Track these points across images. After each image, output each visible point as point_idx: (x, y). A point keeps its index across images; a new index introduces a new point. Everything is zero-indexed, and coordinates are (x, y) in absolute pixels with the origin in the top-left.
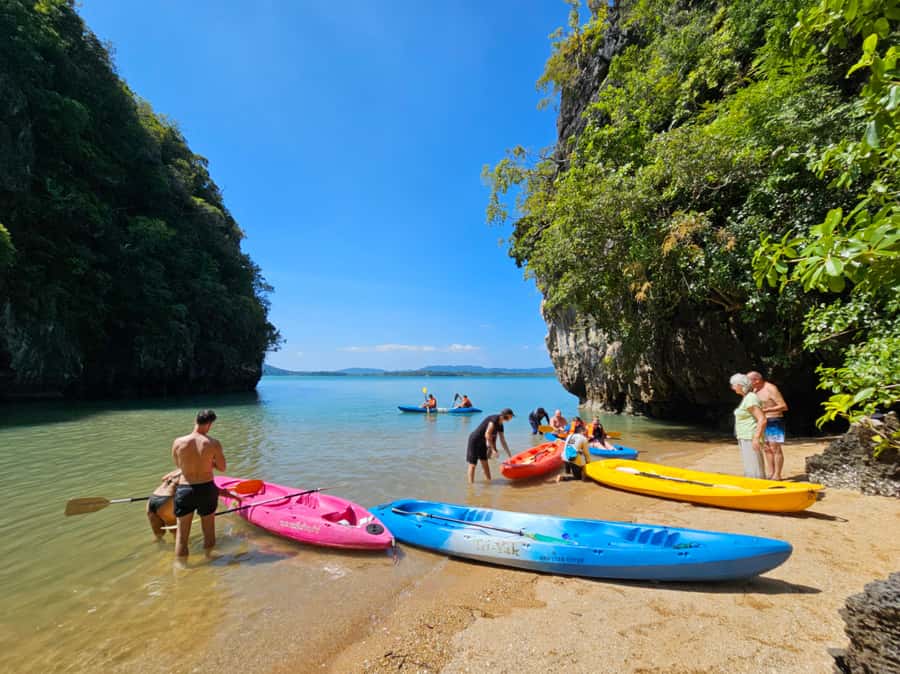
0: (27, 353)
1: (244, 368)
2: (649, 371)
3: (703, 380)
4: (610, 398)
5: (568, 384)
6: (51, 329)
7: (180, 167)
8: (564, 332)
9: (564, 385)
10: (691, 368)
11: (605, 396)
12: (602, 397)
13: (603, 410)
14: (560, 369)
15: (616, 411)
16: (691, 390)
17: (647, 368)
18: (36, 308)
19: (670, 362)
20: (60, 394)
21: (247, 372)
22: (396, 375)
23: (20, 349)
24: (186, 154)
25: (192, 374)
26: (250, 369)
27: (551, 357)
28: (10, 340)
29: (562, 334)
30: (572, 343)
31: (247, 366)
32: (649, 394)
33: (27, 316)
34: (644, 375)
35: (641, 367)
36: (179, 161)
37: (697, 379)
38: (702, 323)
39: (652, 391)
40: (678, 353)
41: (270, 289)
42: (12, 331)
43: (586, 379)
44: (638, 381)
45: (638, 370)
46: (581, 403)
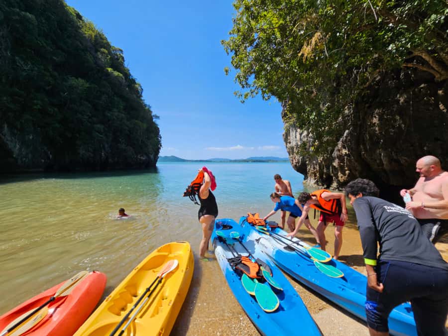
0: (20, 149)
1: (139, 157)
2: (346, 154)
3: (397, 161)
4: (321, 177)
5: (296, 165)
6: (31, 137)
7: (103, 53)
8: (294, 129)
9: (293, 167)
10: (385, 149)
11: (318, 175)
12: (315, 176)
13: (316, 185)
14: (291, 156)
15: (325, 186)
16: (384, 171)
17: (344, 151)
18: (19, 127)
19: (364, 145)
20: (41, 170)
21: (140, 159)
22: (235, 161)
23: (16, 148)
24: (107, 46)
25: (110, 160)
26: (142, 158)
27: (287, 147)
28: (9, 143)
29: (293, 131)
30: (298, 136)
31: (140, 157)
32: (344, 174)
33: (16, 131)
34: (341, 158)
35: (339, 150)
36: (102, 50)
37: (391, 160)
38: (402, 100)
39: (347, 172)
40: (373, 135)
41: (157, 117)
42: (9, 139)
43: (307, 162)
44: (336, 164)
45: (335, 154)
46: (305, 179)
